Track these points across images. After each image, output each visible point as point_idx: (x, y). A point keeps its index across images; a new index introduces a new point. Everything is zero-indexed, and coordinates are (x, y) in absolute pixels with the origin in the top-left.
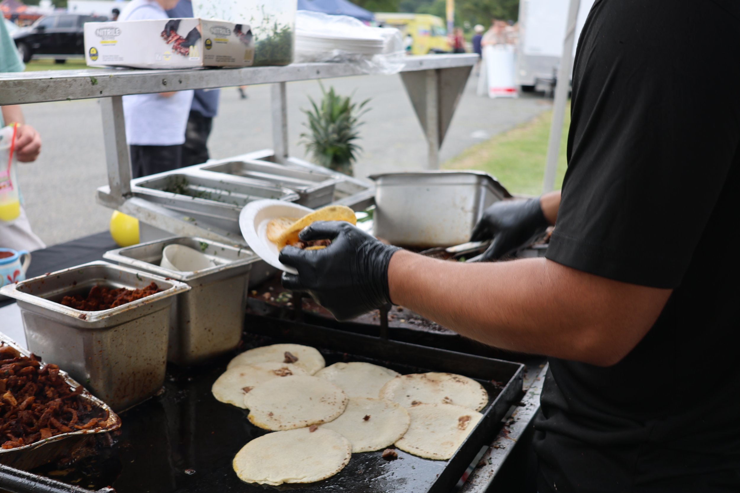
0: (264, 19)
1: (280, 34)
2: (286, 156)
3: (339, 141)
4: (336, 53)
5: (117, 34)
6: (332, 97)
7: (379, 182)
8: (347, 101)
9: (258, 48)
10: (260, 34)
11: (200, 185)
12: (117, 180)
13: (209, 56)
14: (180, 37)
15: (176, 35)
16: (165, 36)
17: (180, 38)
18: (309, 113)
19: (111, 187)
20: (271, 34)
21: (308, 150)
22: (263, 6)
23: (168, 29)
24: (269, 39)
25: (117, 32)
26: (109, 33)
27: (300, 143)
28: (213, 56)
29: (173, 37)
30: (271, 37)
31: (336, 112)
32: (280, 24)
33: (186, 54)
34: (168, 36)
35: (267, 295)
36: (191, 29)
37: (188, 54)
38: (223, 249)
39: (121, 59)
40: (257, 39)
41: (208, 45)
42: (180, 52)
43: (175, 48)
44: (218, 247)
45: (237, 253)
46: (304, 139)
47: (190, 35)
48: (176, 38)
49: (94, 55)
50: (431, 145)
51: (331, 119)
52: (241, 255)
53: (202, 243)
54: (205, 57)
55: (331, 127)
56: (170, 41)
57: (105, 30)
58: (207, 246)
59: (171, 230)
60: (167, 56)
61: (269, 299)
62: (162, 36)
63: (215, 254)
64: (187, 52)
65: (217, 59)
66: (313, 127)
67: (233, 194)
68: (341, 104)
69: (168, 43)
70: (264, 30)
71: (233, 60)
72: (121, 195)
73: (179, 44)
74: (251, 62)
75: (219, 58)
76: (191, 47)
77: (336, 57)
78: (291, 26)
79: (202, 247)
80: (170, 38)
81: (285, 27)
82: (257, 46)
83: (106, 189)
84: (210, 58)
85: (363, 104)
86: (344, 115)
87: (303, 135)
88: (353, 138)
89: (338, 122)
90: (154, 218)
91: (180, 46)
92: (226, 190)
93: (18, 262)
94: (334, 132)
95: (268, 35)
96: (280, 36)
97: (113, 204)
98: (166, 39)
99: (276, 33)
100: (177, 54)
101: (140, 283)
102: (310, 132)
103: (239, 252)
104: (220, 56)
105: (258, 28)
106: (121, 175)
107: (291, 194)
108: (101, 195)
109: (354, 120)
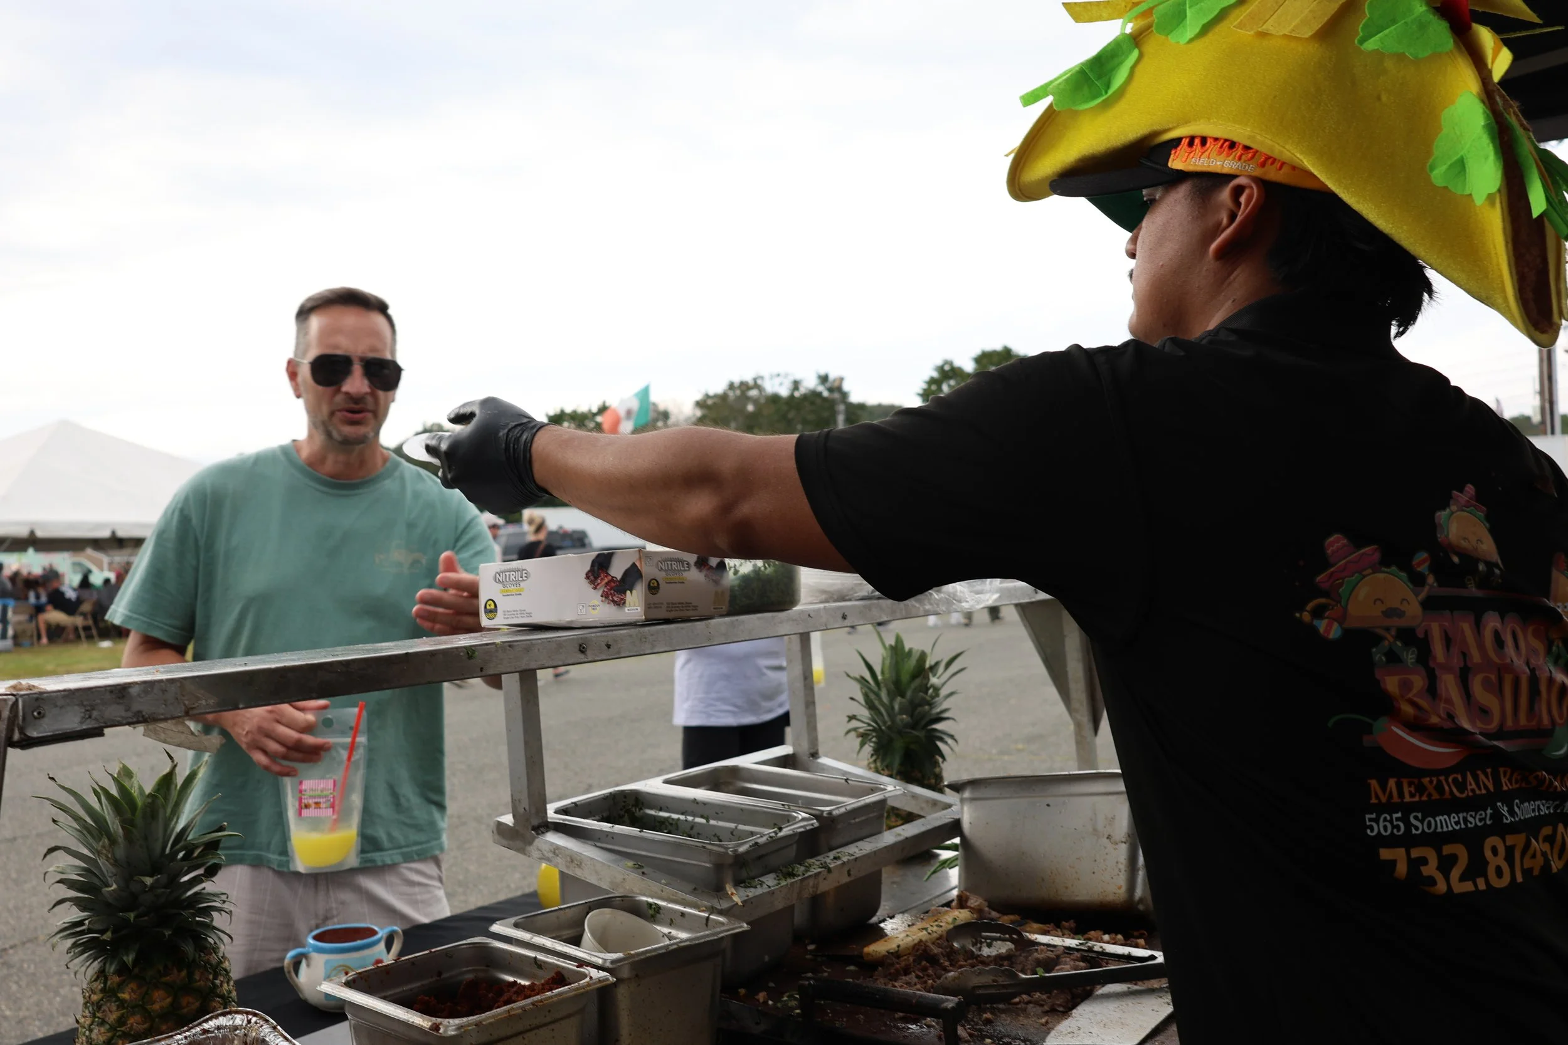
2: (815, 755)
3: (914, 726)
5: (524, 578)
6: (897, 651)
7: (967, 794)
8: (923, 656)
9: (739, 586)
11: (661, 810)
12: (525, 803)
13: (654, 604)
14: (613, 577)
15: (608, 575)
16: (592, 578)
17: (613, 579)
18: (862, 680)
19: (514, 817)
21: (862, 745)
23: (596, 568)
24: (757, 571)
25: (524, 575)
26: (512, 577)
27: (848, 732)
28: (662, 604)
29: (602, 579)
30: (760, 568)
31: (905, 677)
33: (620, 604)
34: (596, 578)
35: (761, 996)
36: (628, 565)
37: (624, 603)
38: (683, 914)
39: (529, 615)
40: (736, 572)
41: (653, 588)
42: (613, 601)
43: (605, 596)
44: (676, 911)
45: (705, 922)
46: (854, 724)
47: (626, 573)
48: (606, 580)
49: (491, 611)
50: (1078, 726)
51: (897, 688)
52: (709, 923)
53: (650, 905)
54: (648, 607)
55: (898, 703)
56: (598, 584)
57: (507, 574)
58: (658, 909)
59: (605, 885)
60: (594, 607)
61: (765, 1003)
62: (587, 577)
63: (671, 924)
64: (622, 599)
65: (667, 607)
66: (870, 705)
67: (712, 822)
68: (912, 662)
69: (595, 588)
71: (695, 608)
72: (530, 828)
73: (610, 590)
74: (725, 608)
75: (671, 606)
76: (628, 592)
79: (651, 912)
80: (599, 581)
82: (736, 582)
83: (508, 819)
84: (655, 607)
85: (949, 664)
86: (918, 682)
87: (852, 718)
88: (939, 719)
89: (909, 694)
90: (579, 866)
91: (612, 592)
92: (702, 817)
93: (382, 946)
94: (902, 711)
97: (519, 844)
98: (592, 582)
100: (609, 603)
101: (540, 972)
102: (864, 713)
103: (708, 918)
104: (673, 604)
106: (530, 796)
107: (803, 819)
108: (501, 828)
109: (937, 690)
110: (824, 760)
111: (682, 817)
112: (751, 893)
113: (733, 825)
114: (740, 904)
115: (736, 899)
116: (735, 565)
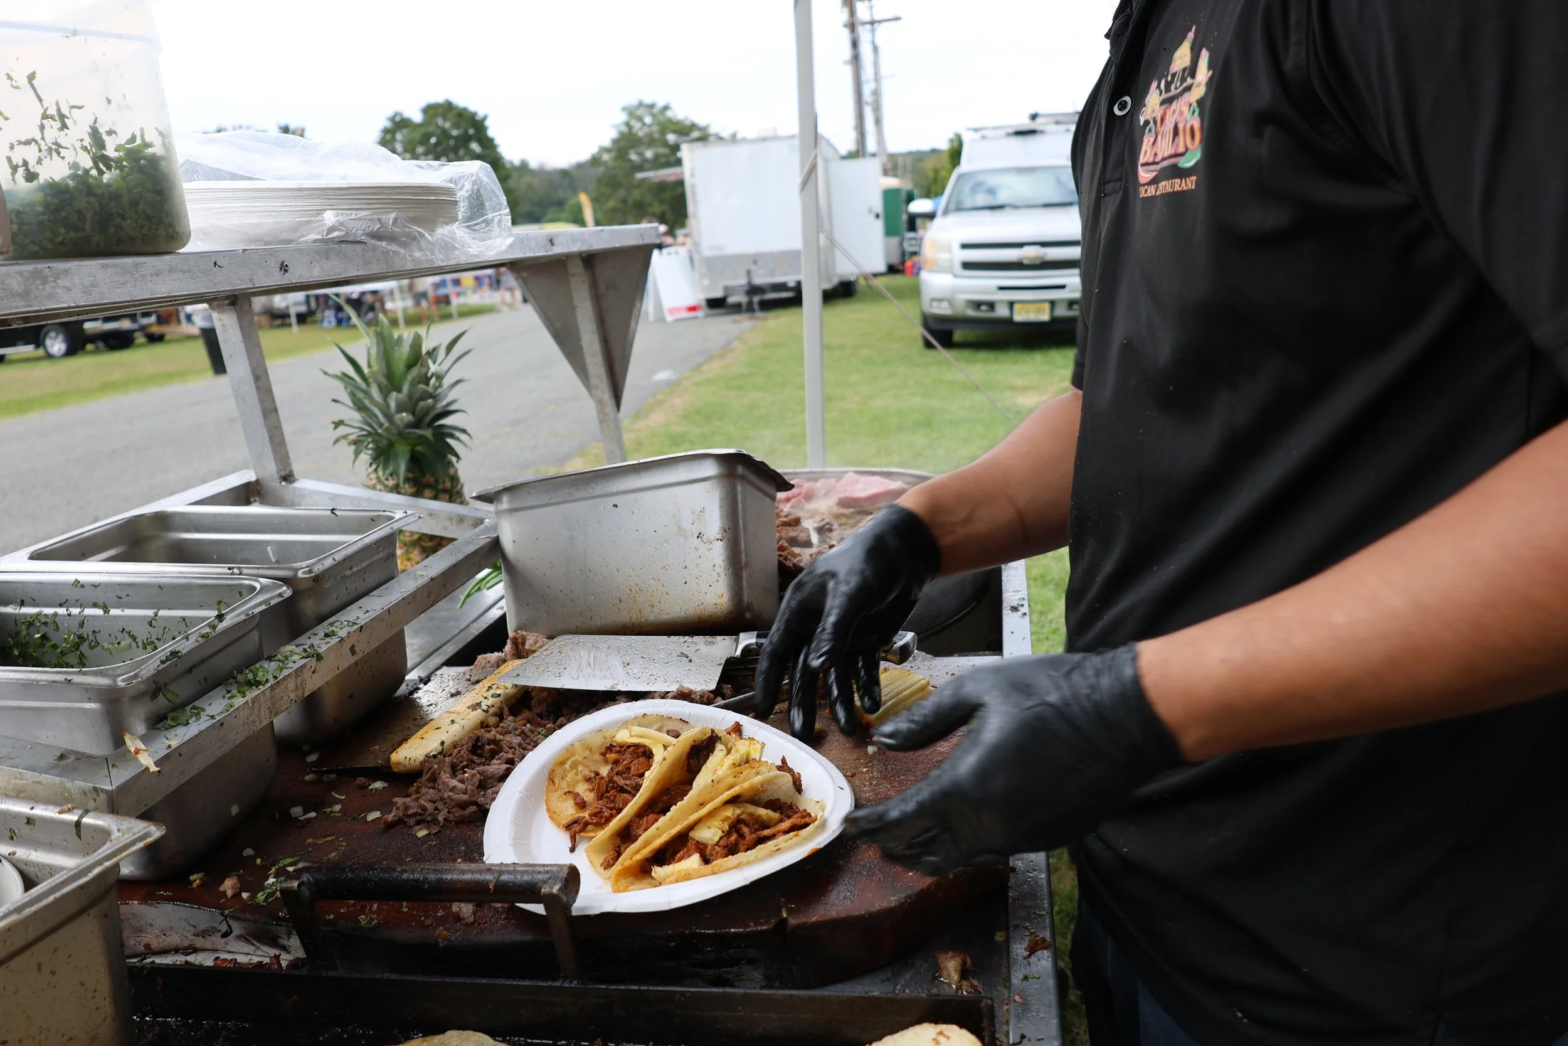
0: (45, 116)
1: (118, 161)
2: (288, 478)
3: (417, 424)
4: (330, 217)
7: (505, 503)
8: (417, 345)
9: (46, 205)
10: (39, 162)
11: (22, 604)
18: (345, 377)
20: (86, 162)
21: (357, 453)
22: (31, 77)
24: (82, 179)
27: (336, 441)
30: (87, 172)
31: (400, 366)
32: (110, 133)
35: (228, 886)
38: (30, 821)
44: (16, 816)
45: (72, 829)
46: (342, 430)
50: (600, 403)
51: (391, 383)
52: (80, 839)
55: (393, 399)
61: (237, 895)
63: (13, 837)
66: (360, 407)
67: (114, 612)
68: (405, 351)
70: (57, 149)
77: (332, 229)
78: (151, 137)
81: (133, 139)
82: (38, 197)
85: (451, 347)
86: (414, 372)
87: (338, 424)
88: (446, 413)
89: (406, 388)
92: (97, 604)
94: (401, 408)
95: (75, 166)
96: (121, 168)
99: (101, 159)
102: (354, 417)
103: (78, 824)
105: (27, 143)
109: (440, 377)
110: (302, 484)
111: (62, 611)
112: (176, 737)
113: (150, 613)
114: (154, 768)
115: (147, 760)
116: (25, 163)
